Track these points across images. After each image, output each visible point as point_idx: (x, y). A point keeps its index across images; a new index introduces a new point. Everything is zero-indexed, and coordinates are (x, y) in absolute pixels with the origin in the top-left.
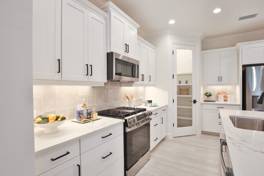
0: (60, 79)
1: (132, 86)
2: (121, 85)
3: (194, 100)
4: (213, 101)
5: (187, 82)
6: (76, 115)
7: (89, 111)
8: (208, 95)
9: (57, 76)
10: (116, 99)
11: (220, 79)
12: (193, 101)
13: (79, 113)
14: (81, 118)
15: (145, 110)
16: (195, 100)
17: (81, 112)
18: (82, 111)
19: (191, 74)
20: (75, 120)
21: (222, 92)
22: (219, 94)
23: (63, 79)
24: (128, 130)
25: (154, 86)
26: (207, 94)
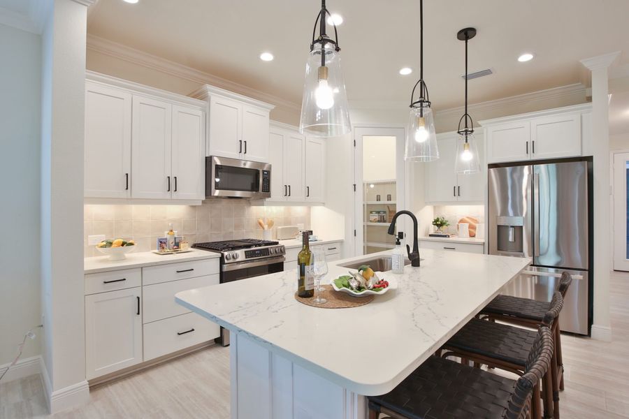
0: (129, 197)
1: (263, 205)
2: (250, 203)
3: (399, 233)
4: (445, 236)
5: (389, 198)
6: (157, 243)
7: (177, 241)
8: (439, 223)
9: (125, 194)
10: (238, 226)
11: (457, 191)
12: (397, 234)
13: (161, 242)
14: (163, 248)
15: (277, 243)
16: (402, 233)
17: (163, 241)
18: (166, 239)
19: (394, 183)
20: (157, 251)
21: (468, 218)
22: (462, 221)
23: (133, 197)
24: (226, 268)
25: (324, 204)
26: (437, 220)
